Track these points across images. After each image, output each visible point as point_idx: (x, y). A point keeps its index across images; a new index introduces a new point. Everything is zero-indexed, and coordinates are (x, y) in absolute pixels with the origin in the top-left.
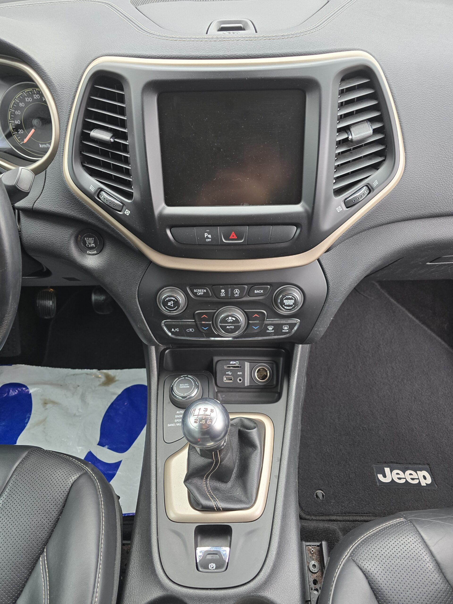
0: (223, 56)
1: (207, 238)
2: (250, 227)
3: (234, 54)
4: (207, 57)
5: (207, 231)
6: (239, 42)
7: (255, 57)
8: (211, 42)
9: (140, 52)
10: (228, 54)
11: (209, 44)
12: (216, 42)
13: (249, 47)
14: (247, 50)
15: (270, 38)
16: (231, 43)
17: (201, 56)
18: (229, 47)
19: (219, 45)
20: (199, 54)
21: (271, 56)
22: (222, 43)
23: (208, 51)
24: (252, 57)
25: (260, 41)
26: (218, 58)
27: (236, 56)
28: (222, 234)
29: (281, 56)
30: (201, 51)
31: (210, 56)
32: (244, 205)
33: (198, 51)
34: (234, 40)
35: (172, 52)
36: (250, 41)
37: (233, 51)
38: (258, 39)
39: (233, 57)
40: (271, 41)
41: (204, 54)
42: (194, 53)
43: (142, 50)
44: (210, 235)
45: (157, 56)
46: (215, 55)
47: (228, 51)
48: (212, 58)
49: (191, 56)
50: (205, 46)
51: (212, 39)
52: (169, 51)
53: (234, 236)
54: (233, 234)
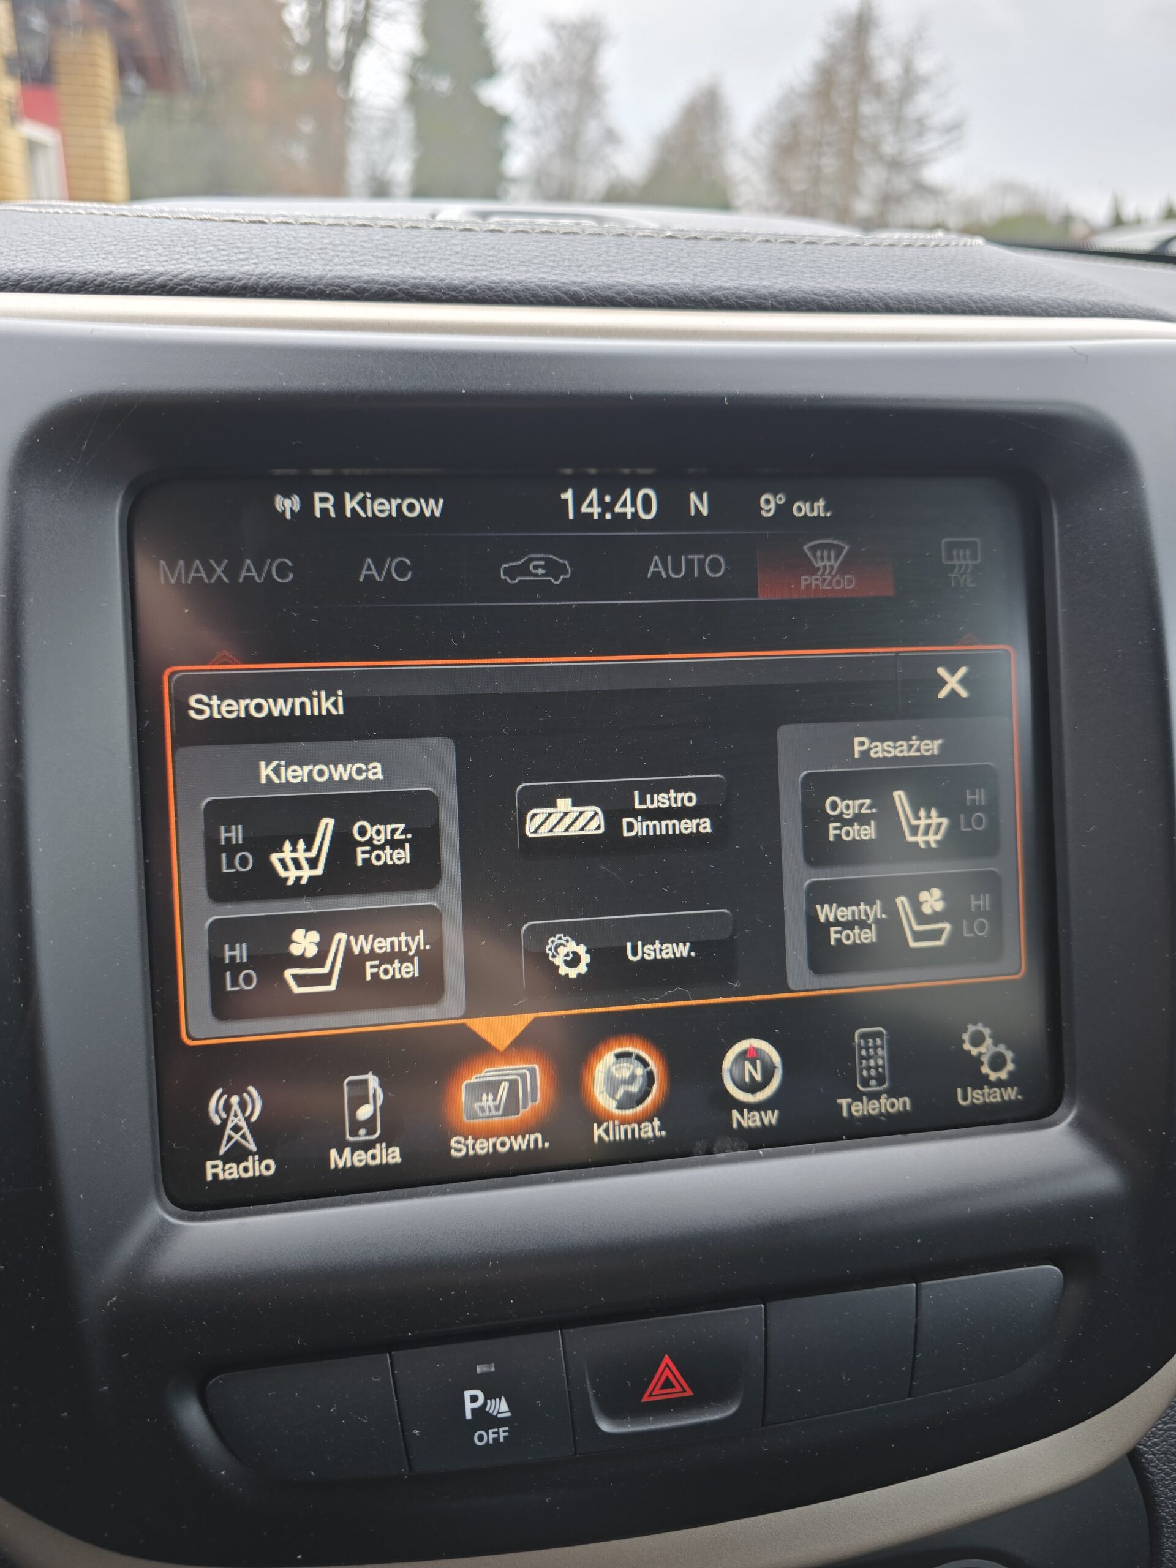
0: (557, 288)
1: (484, 1419)
2: (776, 1305)
3: (619, 284)
4: (461, 291)
5: (479, 1369)
6: (633, 242)
7: (746, 304)
8: (473, 235)
9: (27, 261)
10: (584, 283)
11: (463, 242)
12: (501, 235)
13: (695, 260)
14: (692, 270)
15: (790, 239)
16: (588, 242)
17: (424, 282)
18: (585, 257)
19: (519, 244)
20: (406, 274)
21: (828, 303)
22: (539, 239)
23: (460, 266)
24: (724, 302)
25: (743, 244)
26: (524, 297)
27: (633, 293)
28: (588, 1383)
29: (884, 307)
30: (421, 265)
31: (479, 288)
32: (720, 1152)
33: (401, 264)
34: (599, 234)
35: (236, 264)
36: (691, 243)
37: (612, 271)
38: (732, 240)
39: (618, 299)
40: (799, 246)
41: (442, 275)
42: (374, 269)
43: (41, 255)
44: (503, 1399)
45: (135, 278)
46: (509, 283)
47: (581, 269)
48: (488, 298)
49: (355, 282)
50: (437, 247)
51: (474, 224)
52: (216, 258)
53: (673, 1387)
54: (667, 1368)
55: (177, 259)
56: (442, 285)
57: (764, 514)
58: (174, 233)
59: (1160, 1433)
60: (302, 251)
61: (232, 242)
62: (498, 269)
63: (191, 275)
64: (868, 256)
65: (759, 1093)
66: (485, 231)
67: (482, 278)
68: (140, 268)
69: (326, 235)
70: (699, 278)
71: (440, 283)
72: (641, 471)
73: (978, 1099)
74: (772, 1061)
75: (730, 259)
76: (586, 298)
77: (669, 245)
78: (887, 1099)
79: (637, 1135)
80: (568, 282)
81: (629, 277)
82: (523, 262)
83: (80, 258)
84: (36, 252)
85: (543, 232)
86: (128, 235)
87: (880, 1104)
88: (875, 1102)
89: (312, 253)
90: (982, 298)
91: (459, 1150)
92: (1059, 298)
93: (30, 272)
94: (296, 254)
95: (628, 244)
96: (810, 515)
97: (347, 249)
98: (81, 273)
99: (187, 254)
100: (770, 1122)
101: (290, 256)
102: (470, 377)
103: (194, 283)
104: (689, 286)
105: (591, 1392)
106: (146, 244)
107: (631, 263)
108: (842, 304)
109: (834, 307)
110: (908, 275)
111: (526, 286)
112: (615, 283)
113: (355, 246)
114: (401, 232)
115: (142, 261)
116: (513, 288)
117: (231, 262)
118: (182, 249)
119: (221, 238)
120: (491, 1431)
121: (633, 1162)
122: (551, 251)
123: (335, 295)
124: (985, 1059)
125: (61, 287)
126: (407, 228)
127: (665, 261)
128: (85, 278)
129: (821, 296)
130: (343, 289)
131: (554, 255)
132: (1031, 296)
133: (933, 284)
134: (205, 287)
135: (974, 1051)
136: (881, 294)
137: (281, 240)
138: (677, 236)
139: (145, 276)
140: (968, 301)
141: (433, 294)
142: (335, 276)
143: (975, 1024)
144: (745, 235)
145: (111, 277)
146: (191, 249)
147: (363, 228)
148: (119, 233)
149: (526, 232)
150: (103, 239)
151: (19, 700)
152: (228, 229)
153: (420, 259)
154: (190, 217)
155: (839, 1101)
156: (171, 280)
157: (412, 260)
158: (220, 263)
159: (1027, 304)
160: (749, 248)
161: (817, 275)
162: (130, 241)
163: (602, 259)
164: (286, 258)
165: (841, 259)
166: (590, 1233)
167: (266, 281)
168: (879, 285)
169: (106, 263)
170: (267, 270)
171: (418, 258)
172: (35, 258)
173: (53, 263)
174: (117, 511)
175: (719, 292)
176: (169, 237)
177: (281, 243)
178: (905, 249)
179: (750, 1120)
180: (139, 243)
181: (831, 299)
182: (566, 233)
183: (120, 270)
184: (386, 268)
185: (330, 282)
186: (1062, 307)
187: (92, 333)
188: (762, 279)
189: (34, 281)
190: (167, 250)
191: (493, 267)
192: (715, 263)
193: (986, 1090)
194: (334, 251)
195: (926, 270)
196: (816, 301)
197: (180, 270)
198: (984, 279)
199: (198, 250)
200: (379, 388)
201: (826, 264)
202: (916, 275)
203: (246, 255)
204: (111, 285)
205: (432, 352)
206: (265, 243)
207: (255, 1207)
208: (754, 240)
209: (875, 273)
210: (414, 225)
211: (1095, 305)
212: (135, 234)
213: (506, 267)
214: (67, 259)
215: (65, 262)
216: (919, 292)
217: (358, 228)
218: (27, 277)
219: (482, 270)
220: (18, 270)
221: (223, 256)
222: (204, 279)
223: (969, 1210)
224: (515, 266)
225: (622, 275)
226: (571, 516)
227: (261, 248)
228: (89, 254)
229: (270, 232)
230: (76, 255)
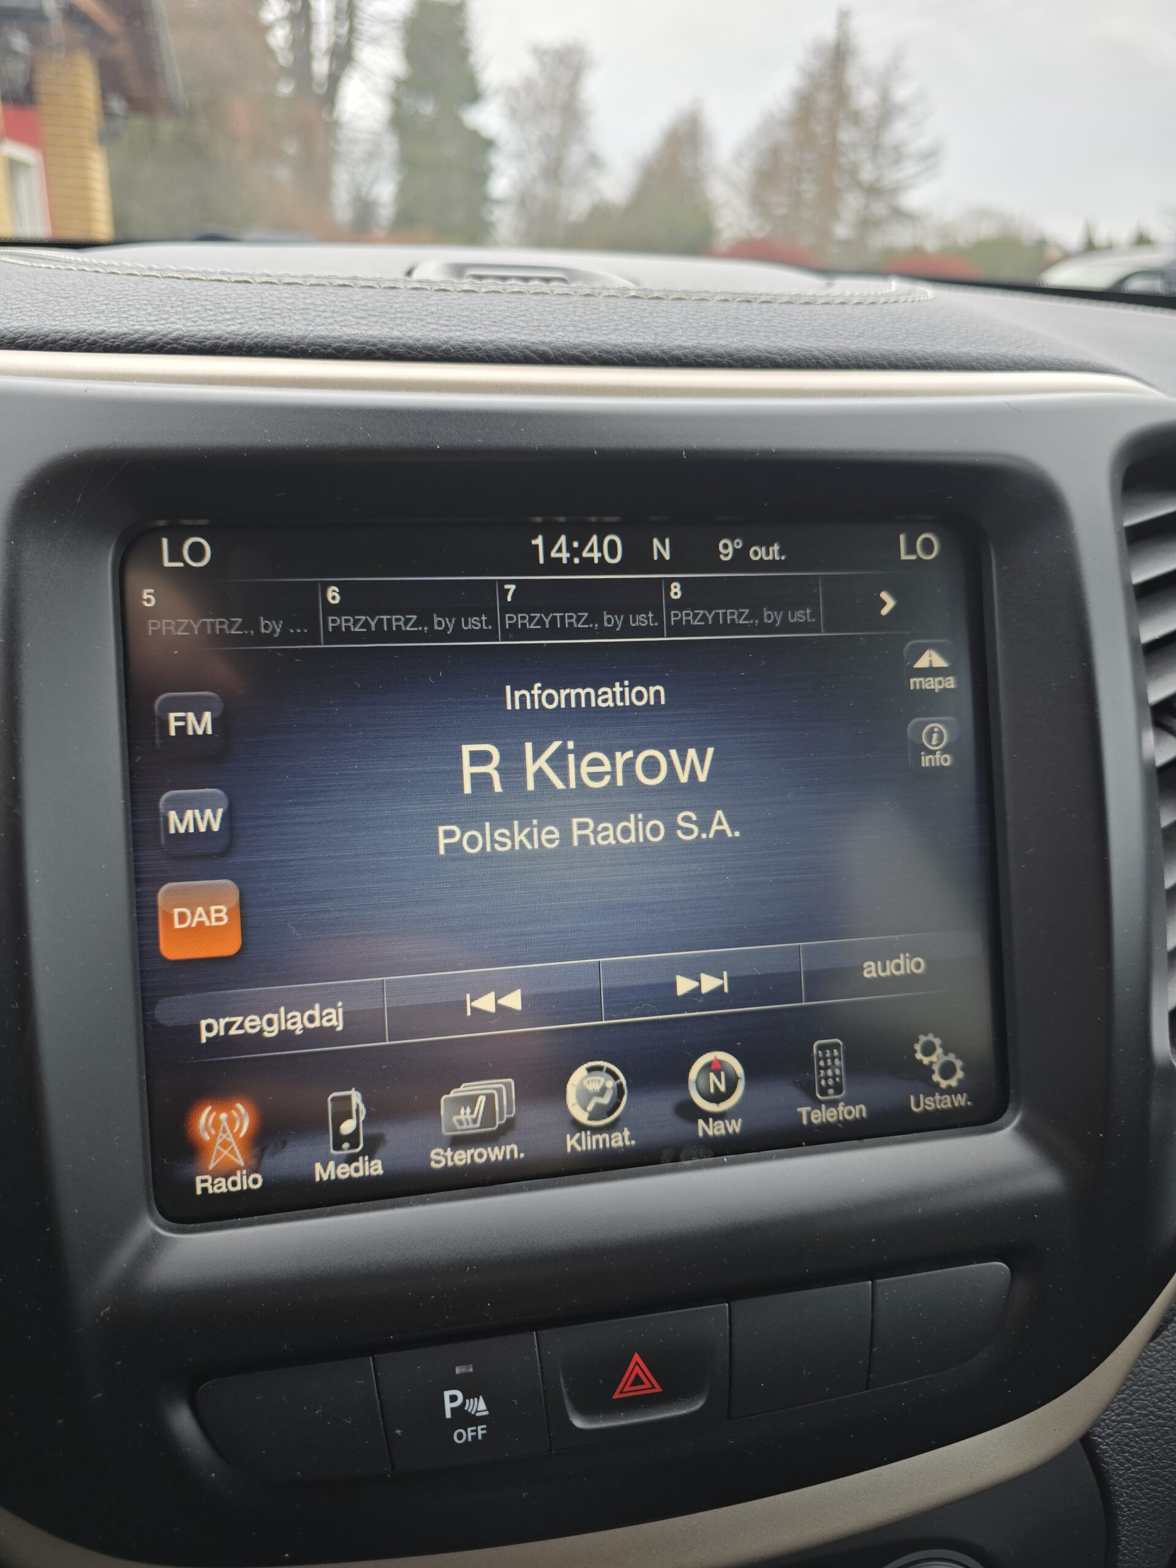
0: (527, 348)
1: (463, 1418)
2: (739, 1304)
3: (584, 344)
4: (436, 351)
5: (458, 1370)
6: (599, 302)
7: (704, 362)
8: (448, 295)
9: (22, 320)
10: (552, 343)
11: (439, 302)
12: (474, 295)
13: (657, 320)
14: (654, 330)
15: (747, 298)
16: (557, 302)
17: (401, 341)
18: (553, 317)
19: (492, 304)
20: (384, 334)
21: (781, 360)
22: (511, 300)
23: (435, 327)
24: (684, 361)
25: (703, 304)
26: (495, 356)
27: (598, 352)
28: (562, 1381)
29: (832, 364)
30: (399, 325)
31: (453, 348)
32: (686, 1160)
33: (379, 324)
34: (567, 294)
35: (223, 324)
36: (653, 302)
37: (578, 331)
38: (693, 299)
39: (585, 358)
40: (755, 305)
41: (418, 335)
42: (354, 329)
43: (35, 314)
44: (481, 1398)
45: (126, 338)
46: (482, 343)
47: (550, 329)
48: (462, 357)
49: (335, 342)
50: (413, 307)
51: (448, 284)
52: (203, 318)
53: (643, 1383)
54: (637, 1365)
55: (165, 319)
56: (419, 345)
57: (722, 558)
58: (163, 292)
59: (1113, 1424)
60: (286, 311)
61: (219, 302)
62: (471, 329)
63: (180, 335)
64: (820, 315)
65: (724, 1103)
66: (459, 292)
67: (456, 338)
68: (131, 328)
69: (308, 296)
70: (660, 338)
71: (416, 343)
72: (607, 519)
73: (930, 1106)
74: (736, 1073)
75: (690, 318)
76: (554, 357)
77: (632, 305)
78: (844, 1107)
79: (608, 1145)
80: (537, 342)
81: (594, 337)
82: (494, 322)
83: (73, 317)
84: (31, 311)
85: (514, 293)
86: (119, 294)
87: (838, 1112)
88: (833, 1109)
89: (295, 314)
90: (925, 355)
91: (438, 1162)
92: (998, 354)
93: (25, 330)
94: (280, 314)
95: (594, 304)
96: (766, 558)
97: (328, 310)
98: (74, 332)
99: (176, 313)
100: (734, 1130)
101: (274, 316)
102: (444, 434)
103: (183, 342)
104: (650, 345)
105: (564, 1390)
106: (136, 304)
107: (596, 323)
108: (794, 361)
109: (787, 364)
110: (856, 333)
111: (498, 346)
112: (581, 343)
113: (336, 306)
114: (380, 292)
115: (132, 321)
116: (485, 348)
117: (217, 322)
118: (170, 308)
119: (208, 298)
120: (469, 1429)
121: (605, 1169)
122: (521, 311)
123: (316, 354)
124: (936, 1068)
125: (55, 345)
126: (385, 288)
127: (629, 321)
128: (78, 337)
129: (774, 354)
130: (324, 348)
131: (524, 316)
132: (971, 352)
133: (880, 342)
134: (193, 346)
135: (926, 1061)
136: (831, 352)
137: (265, 300)
138: (641, 296)
139: (136, 336)
140: (913, 358)
141: (410, 353)
142: (317, 336)
143: (926, 1035)
144: (705, 295)
145: (102, 336)
146: (179, 309)
147: (343, 288)
148: (110, 292)
149: (499, 292)
150: (95, 298)
151: (17, 739)
152: (215, 289)
153: (397, 320)
154: (178, 276)
155: (799, 1109)
156: (161, 339)
157: (390, 321)
158: (207, 323)
159: (968, 360)
160: (707, 308)
161: (771, 334)
162: (120, 300)
163: (569, 319)
164: (271, 318)
165: (794, 317)
166: (563, 1238)
167: (252, 340)
168: (828, 344)
169: (98, 322)
170: (252, 330)
171: (395, 318)
172: (30, 316)
173: (47, 322)
174: (110, 559)
175: (679, 351)
176: (159, 297)
177: (265, 303)
178: (856, 306)
179: (716, 1129)
180: (129, 303)
181: (784, 357)
182: (536, 294)
183: (112, 330)
184: (366, 328)
185: (312, 341)
186: (1000, 362)
187: (86, 392)
188: (720, 338)
189: (29, 339)
190: (156, 310)
191: (467, 327)
192: (676, 322)
193: (938, 1097)
194: (316, 311)
195: (874, 328)
196: (770, 359)
197: (169, 330)
198: (928, 337)
199: (186, 310)
200: (359, 444)
201: (780, 323)
202: (863, 333)
203: (233, 315)
204: (103, 344)
205: (409, 410)
206: (251, 304)
207: (243, 1219)
208: (713, 300)
209: (826, 331)
210: (392, 285)
211: (1032, 359)
212: (126, 293)
213: (479, 327)
214: (61, 318)
215: (59, 320)
216: (866, 350)
217: (338, 288)
218: (22, 335)
219: (456, 330)
220: (13, 328)
221: (210, 316)
222: (193, 339)
223: (920, 1211)
224: (487, 327)
225: (587, 335)
226: (541, 561)
227: (245, 308)
228: (82, 313)
229: (254, 291)
230: (68, 314)
